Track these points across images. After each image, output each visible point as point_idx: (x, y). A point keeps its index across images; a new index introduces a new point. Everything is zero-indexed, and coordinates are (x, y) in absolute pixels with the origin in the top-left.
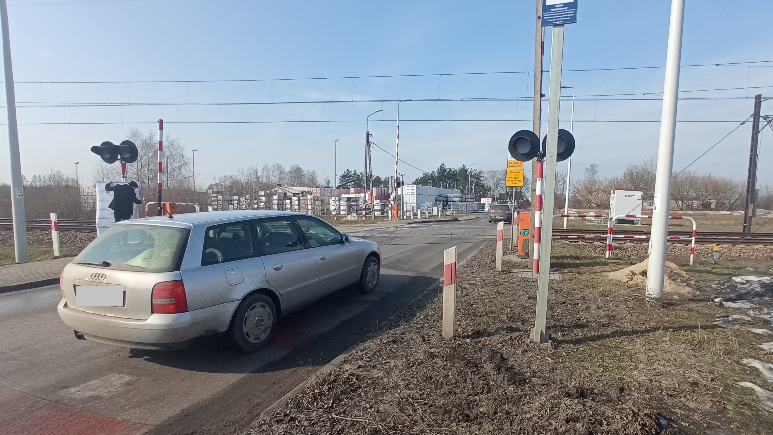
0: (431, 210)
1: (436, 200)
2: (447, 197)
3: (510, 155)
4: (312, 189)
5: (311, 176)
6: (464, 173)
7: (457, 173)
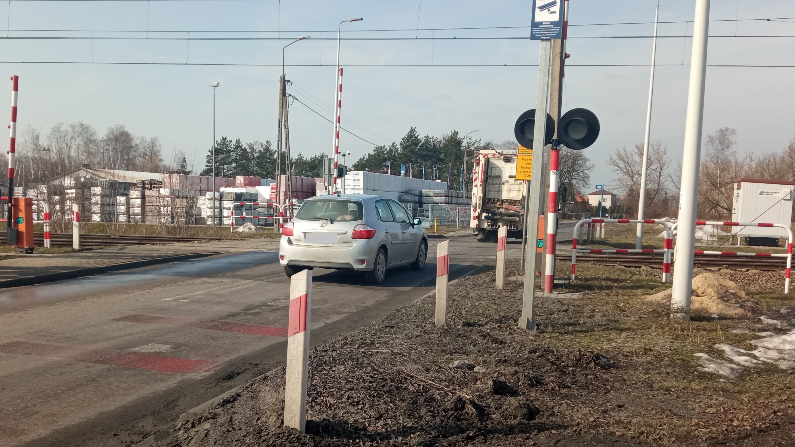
5: (148, 149)
6: (454, 146)
7: (440, 147)
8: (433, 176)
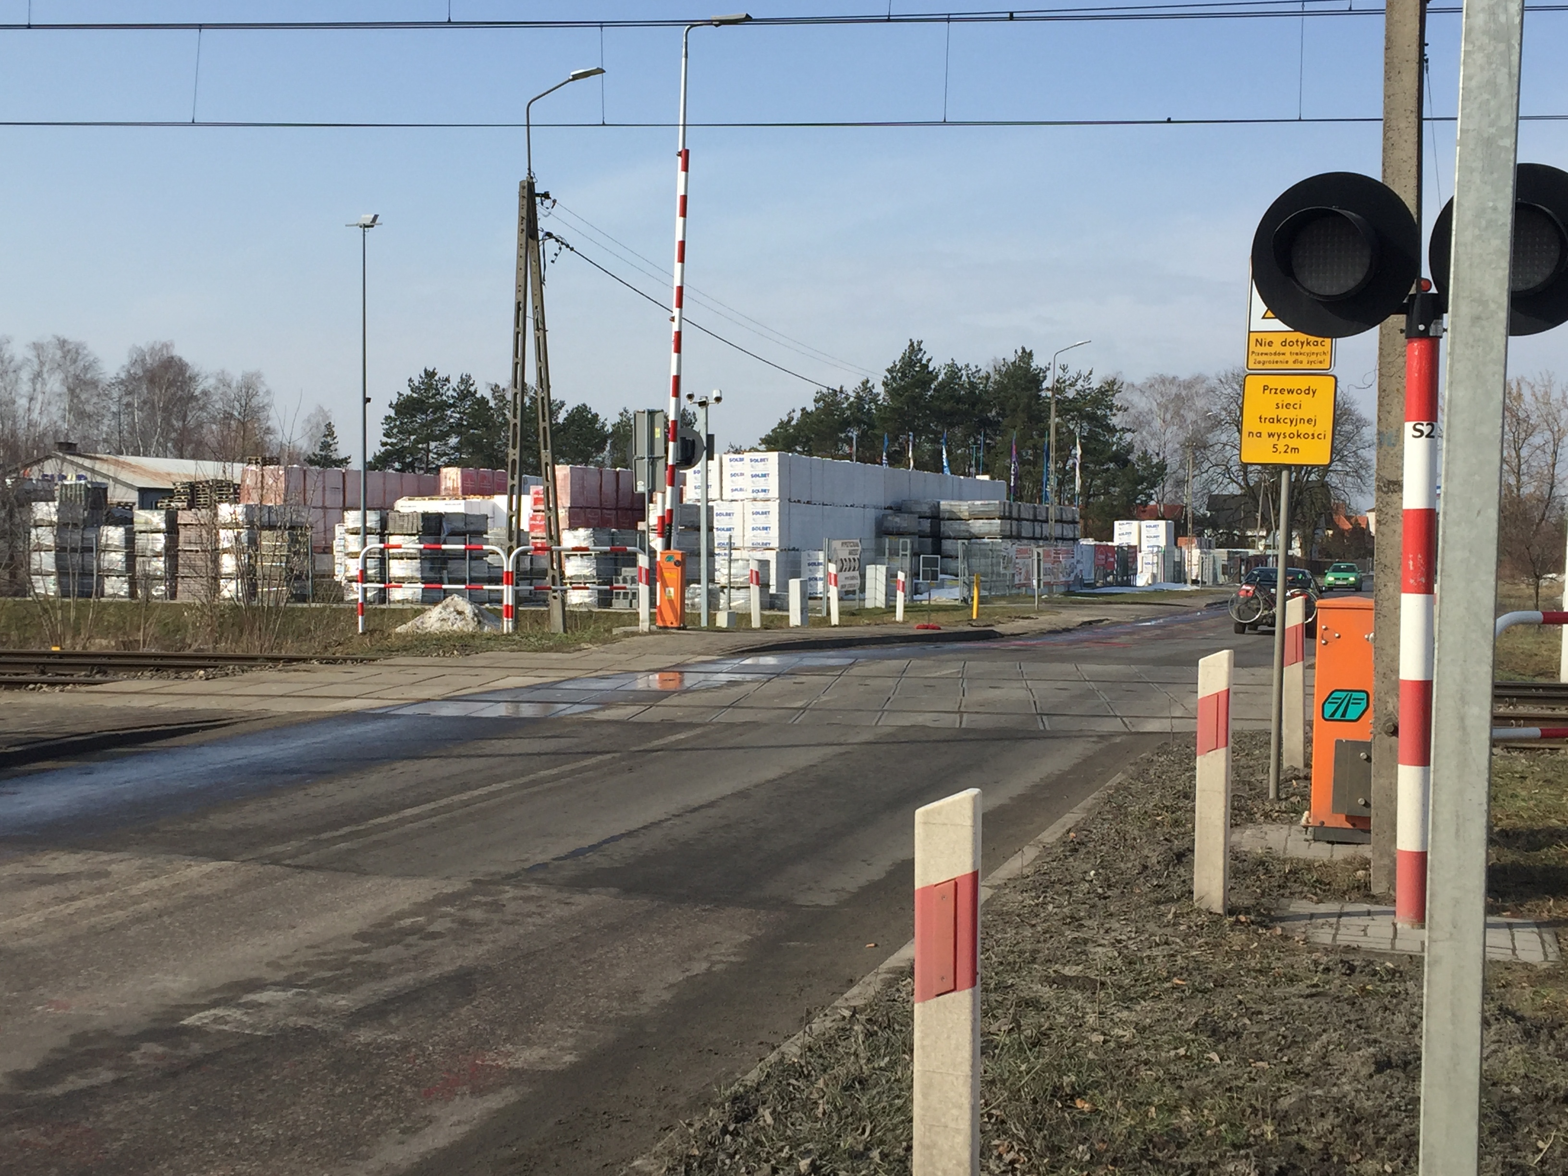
0: (858, 582)
1: (882, 531)
2: (936, 516)
3: (1259, 306)
4: (238, 467)
5: (237, 404)
6: (1023, 389)
7: (987, 392)
8: (970, 466)
